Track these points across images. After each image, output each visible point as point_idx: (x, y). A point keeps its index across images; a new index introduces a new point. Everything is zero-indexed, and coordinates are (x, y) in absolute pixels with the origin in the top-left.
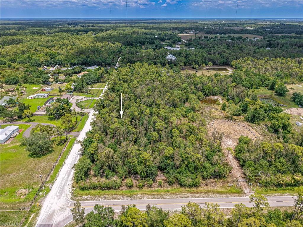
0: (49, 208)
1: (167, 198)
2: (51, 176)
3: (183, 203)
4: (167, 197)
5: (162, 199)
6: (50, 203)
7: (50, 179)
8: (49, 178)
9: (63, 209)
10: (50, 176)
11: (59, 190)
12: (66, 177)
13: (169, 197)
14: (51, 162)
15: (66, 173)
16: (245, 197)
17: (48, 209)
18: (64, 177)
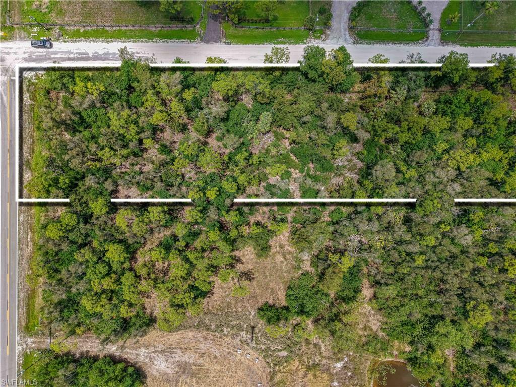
0: (8, 52)
1: (19, 218)
2: (78, 30)
3: (10, 240)
4: (21, 219)
5: (19, 210)
6: (17, 50)
7: (72, 31)
8: (72, 28)
9: (5, 71)
10: (76, 28)
11: (42, 54)
12: (72, 56)
13: (21, 221)
14: (114, 15)
15: (79, 54)
16: (18, 334)
17: (6, 51)
18: (72, 53)
